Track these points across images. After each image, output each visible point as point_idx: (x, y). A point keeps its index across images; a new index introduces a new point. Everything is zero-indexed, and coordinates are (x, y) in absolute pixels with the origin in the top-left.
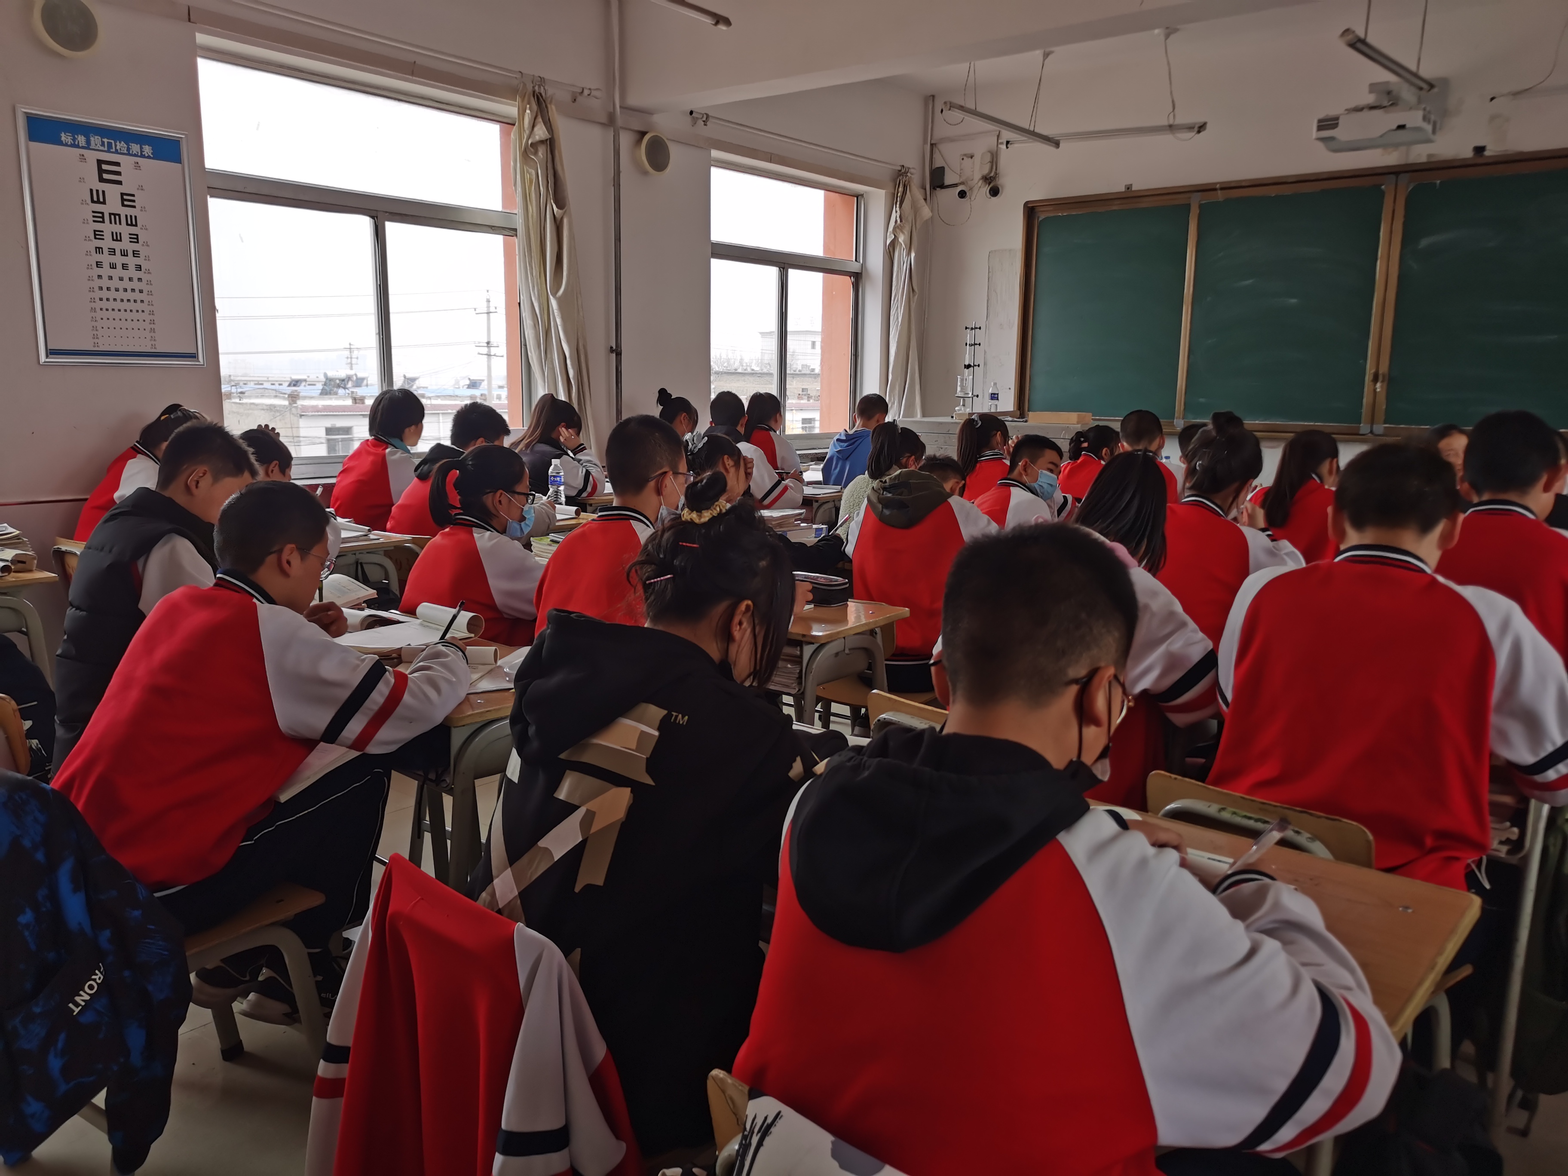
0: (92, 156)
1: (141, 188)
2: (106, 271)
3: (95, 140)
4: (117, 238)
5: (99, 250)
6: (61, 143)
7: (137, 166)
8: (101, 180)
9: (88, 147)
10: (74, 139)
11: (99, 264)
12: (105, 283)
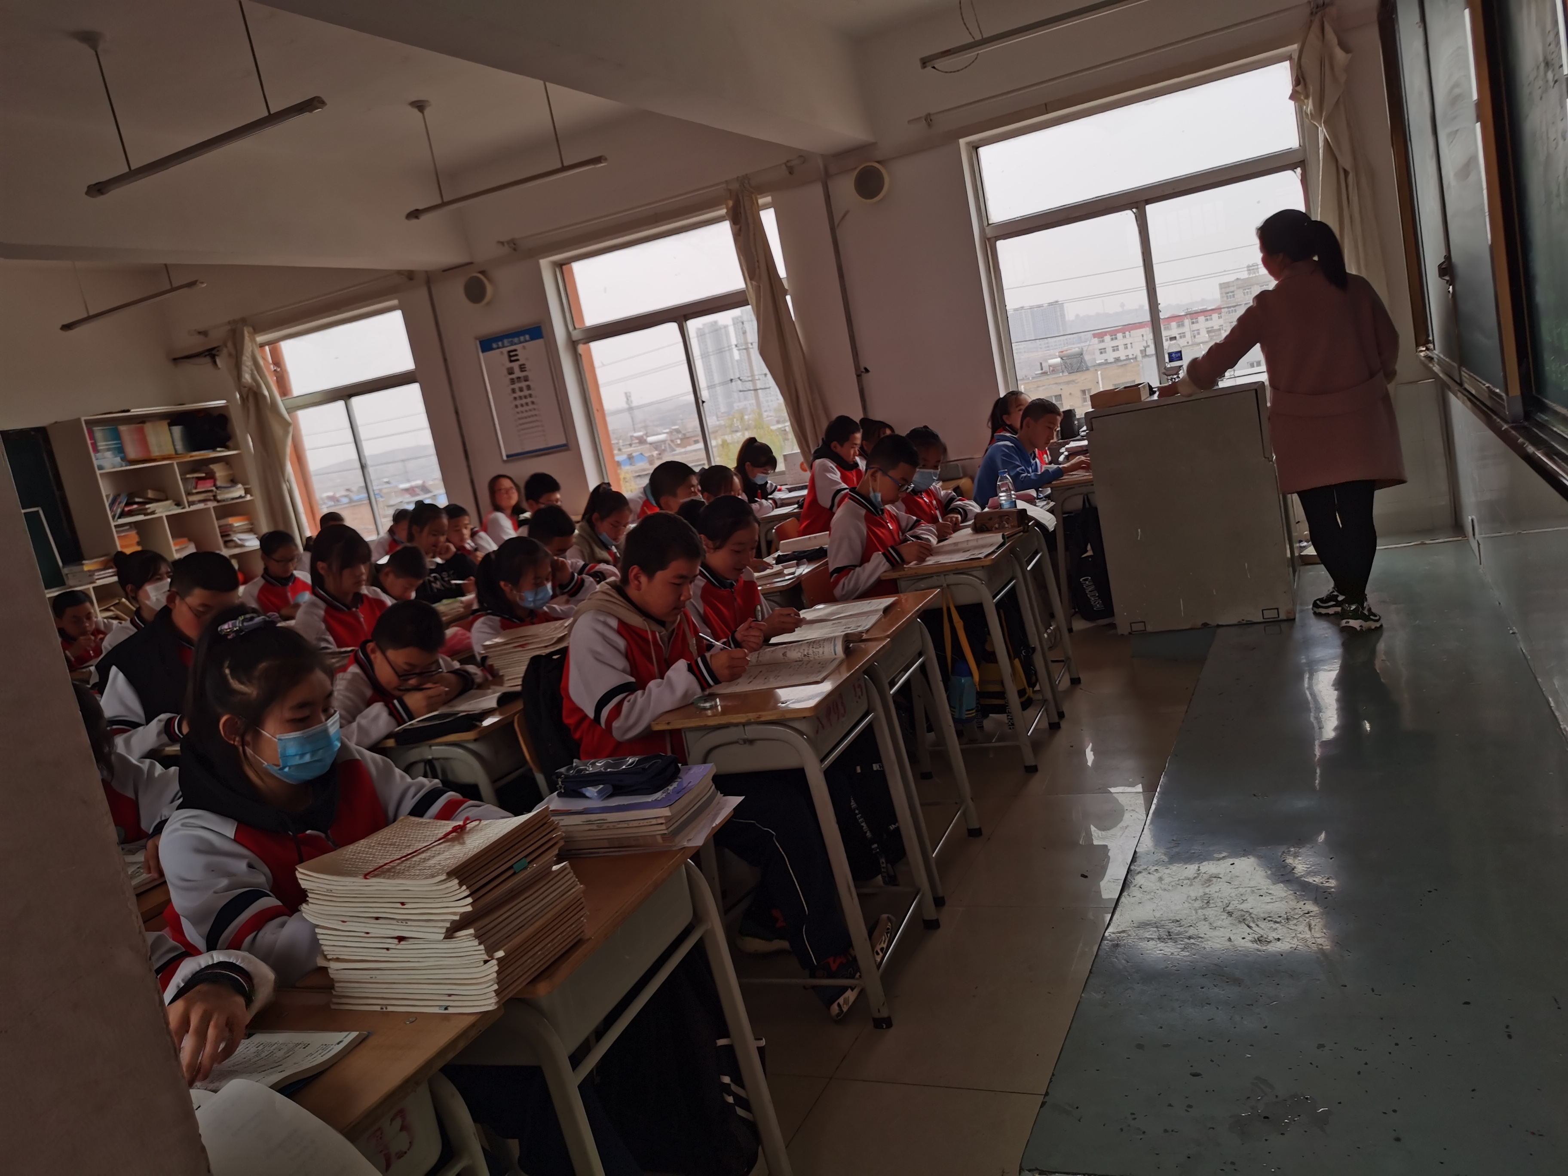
0: (505, 350)
2: (520, 409)
3: (506, 341)
4: (521, 390)
5: (515, 398)
6: (492, 349)
7: (524, 348)
8: (511, 361)
9: (504, 347)
10: (498, 345)
11: (516, 406)
12: (521, 415)
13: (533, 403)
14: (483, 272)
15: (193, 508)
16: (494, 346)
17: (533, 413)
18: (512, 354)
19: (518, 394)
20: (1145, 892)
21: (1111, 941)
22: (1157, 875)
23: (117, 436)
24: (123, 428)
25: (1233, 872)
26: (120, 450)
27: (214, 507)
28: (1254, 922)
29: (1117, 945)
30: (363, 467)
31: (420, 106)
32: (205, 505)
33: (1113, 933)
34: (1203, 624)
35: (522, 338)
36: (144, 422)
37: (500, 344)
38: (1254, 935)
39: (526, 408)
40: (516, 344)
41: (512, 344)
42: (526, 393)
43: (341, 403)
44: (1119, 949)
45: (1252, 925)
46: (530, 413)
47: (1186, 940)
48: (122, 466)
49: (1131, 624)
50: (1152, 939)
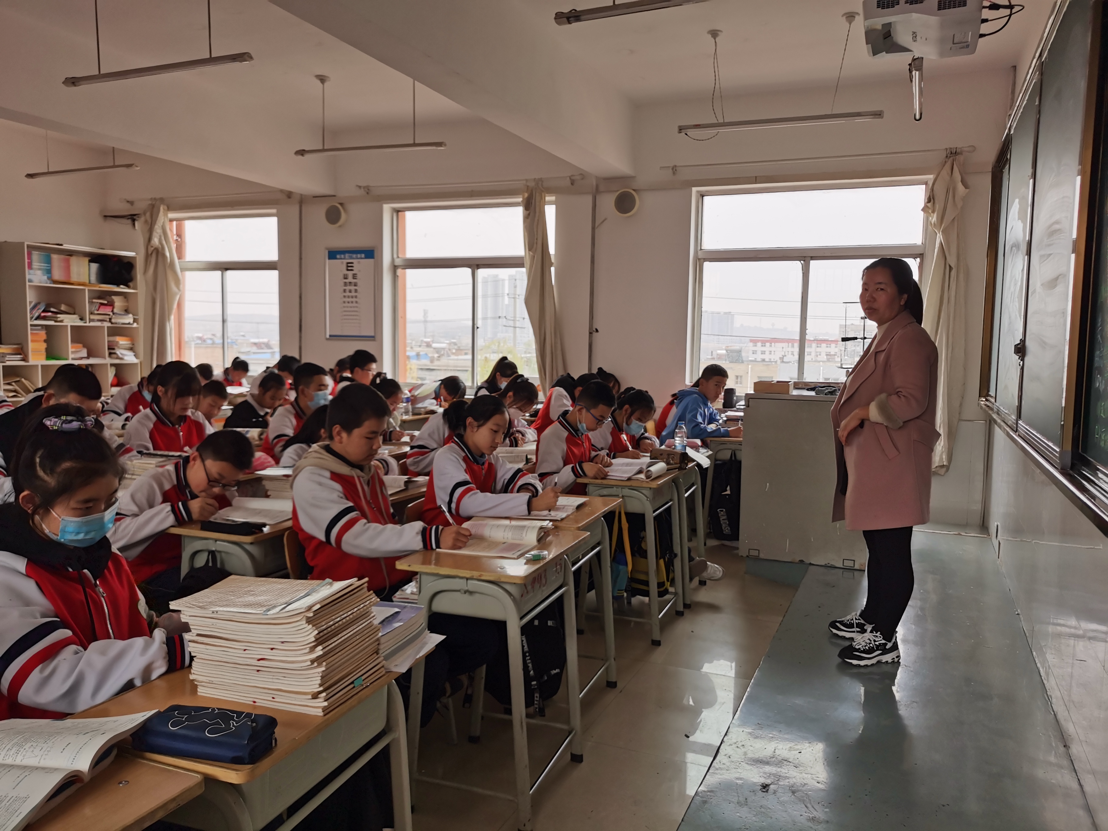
1: (359, 271)
2: (347, 304)
3: (347, 255)
4: (350, 291)
6: (336, 258)
7: (359, 262)
8: (348, 270)
13: (356, 302)
14: (341, 204)
15: (92, 324)
16: (338, 256)
17: (355, 309)
18: (349, 265)
19: (348, 294)
20: (733, 762)
21: (702, 797)
22: (743, 750)
23: (49, 261)
24: (55, 257)
25: (799, 759)
26: (49, 272)
27: (108, 327)
28: (811, 804)
29: (705, 802)
30: (224, 321)
31: (322, 79)
32: (102, 324)
33: (704, 791)
34: (800, 561)
35: (359, 256)
36: (71, 255)
37: (342, 256)
38: (809, 815)
39: (350, 305)
40: (354, 259)
41: (351, 258)
42: (353, 294)
43: (219, 273)
44: (706, 806)
45: (809, 805)
46: (352, 309)
47: (759, 809)
48: (47, 283)
49: (749, 549)
50: (733, 802)
